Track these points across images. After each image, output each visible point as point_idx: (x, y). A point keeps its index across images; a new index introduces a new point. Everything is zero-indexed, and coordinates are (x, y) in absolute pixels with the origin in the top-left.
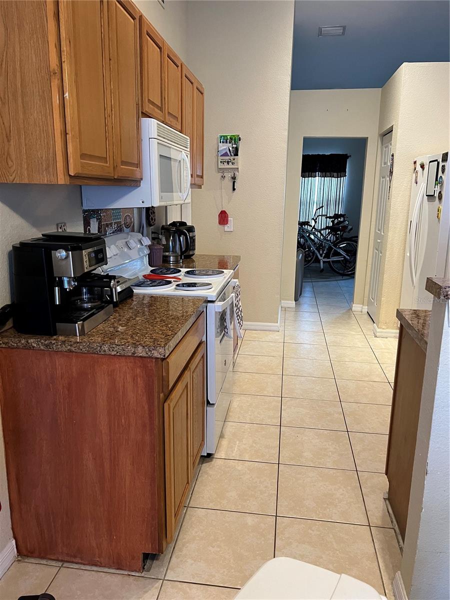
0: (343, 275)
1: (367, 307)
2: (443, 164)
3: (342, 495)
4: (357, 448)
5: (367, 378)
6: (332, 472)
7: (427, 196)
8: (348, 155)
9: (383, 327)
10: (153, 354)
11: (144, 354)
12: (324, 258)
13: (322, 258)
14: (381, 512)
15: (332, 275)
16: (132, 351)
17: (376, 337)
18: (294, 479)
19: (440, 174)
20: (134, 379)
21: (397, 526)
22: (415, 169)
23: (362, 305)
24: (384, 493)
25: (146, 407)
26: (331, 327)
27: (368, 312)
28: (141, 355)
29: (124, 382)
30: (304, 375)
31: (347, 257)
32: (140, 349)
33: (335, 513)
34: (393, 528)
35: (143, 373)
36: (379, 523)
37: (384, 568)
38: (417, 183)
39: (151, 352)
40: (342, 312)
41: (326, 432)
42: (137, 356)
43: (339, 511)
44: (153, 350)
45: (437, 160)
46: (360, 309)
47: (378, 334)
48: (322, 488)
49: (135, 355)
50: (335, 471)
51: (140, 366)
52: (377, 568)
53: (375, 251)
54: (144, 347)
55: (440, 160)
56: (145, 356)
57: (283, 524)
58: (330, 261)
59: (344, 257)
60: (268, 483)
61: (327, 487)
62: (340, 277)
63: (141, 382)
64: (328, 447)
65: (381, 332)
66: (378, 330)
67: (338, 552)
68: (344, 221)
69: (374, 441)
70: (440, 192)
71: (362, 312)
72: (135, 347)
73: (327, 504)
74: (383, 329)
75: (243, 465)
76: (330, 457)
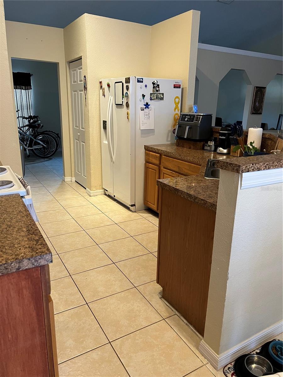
0: (44, 158)
1: (74, 178)
2: (127, 85)
3: (138, 307)
4: (126, 272)
5: (103, 225)
6: (123, 294)
7: (116, 104)
8: (31, 74)
9: (94, 189)
10: (40, 262)
11: (30, 266)
12: (28, 147)
13: (27, 147)
14: (164, 307)
15: (35, 158)
16: (17, 267)
17: (90, 196)
18: (104, 310)
19: (125, 91)
20: (19, 292)
21: (176, 312)
22: (101, 87)
23: (71, 177)
24: (158, 295)
25: (34, 314)
26: (58, 195)
27: (76, 181)
28: (27, 267)
29: (8, 300)
30: (63, 233)
31: (45, 145)
32: (25, 262)
33: (142, 321)
34: (176, 314)
35: (28, 284)
36: (168, 315)
37: (187, 341)
38: (105, 96)
39: (38, 261)
40: (59, 184)
41: (102, 268)
42: (22, 270)
43: (143, 319)
44: (40, 259)
45: (121, 82)
46: (70, 180)
47: (92, 195)
48: (124, 308)
49: (21, 270)
50: (123, 293)
51: (25, 278)
52: (184, 343)
53: (76, 141)
54: (29, 259)
55: (124, 82)
56: (31, 267)
57: (118, 346)
58: (33, 149)
59: (43, 145)
60: (89, 321)
61: (126, 306)
62: (43, 160)
63: (28, 293)
64: (110, 278)
65: (94, 193)
66: (91, 192)
67: (160, 346)
68: (38, 121)
69: (132, 264)
70: (127, 103)
71: (72, 181)
72: (20, 262)
73: (134, 317)
74: (94, 190)
75: (63, 316)
76: (115, 285)
